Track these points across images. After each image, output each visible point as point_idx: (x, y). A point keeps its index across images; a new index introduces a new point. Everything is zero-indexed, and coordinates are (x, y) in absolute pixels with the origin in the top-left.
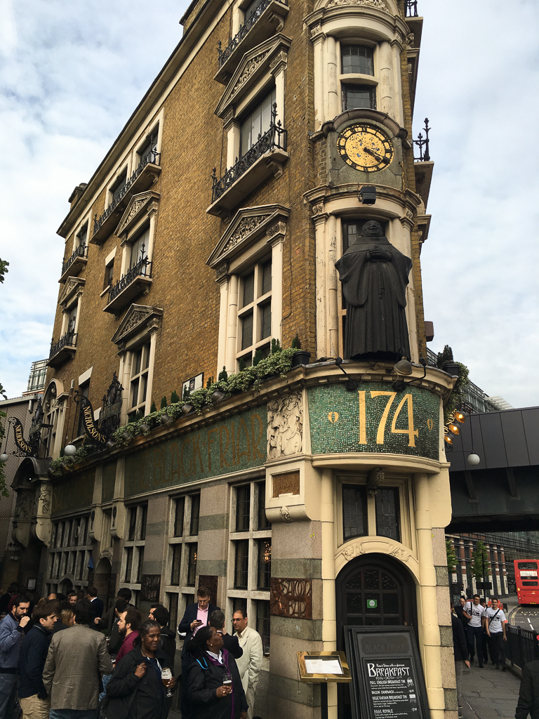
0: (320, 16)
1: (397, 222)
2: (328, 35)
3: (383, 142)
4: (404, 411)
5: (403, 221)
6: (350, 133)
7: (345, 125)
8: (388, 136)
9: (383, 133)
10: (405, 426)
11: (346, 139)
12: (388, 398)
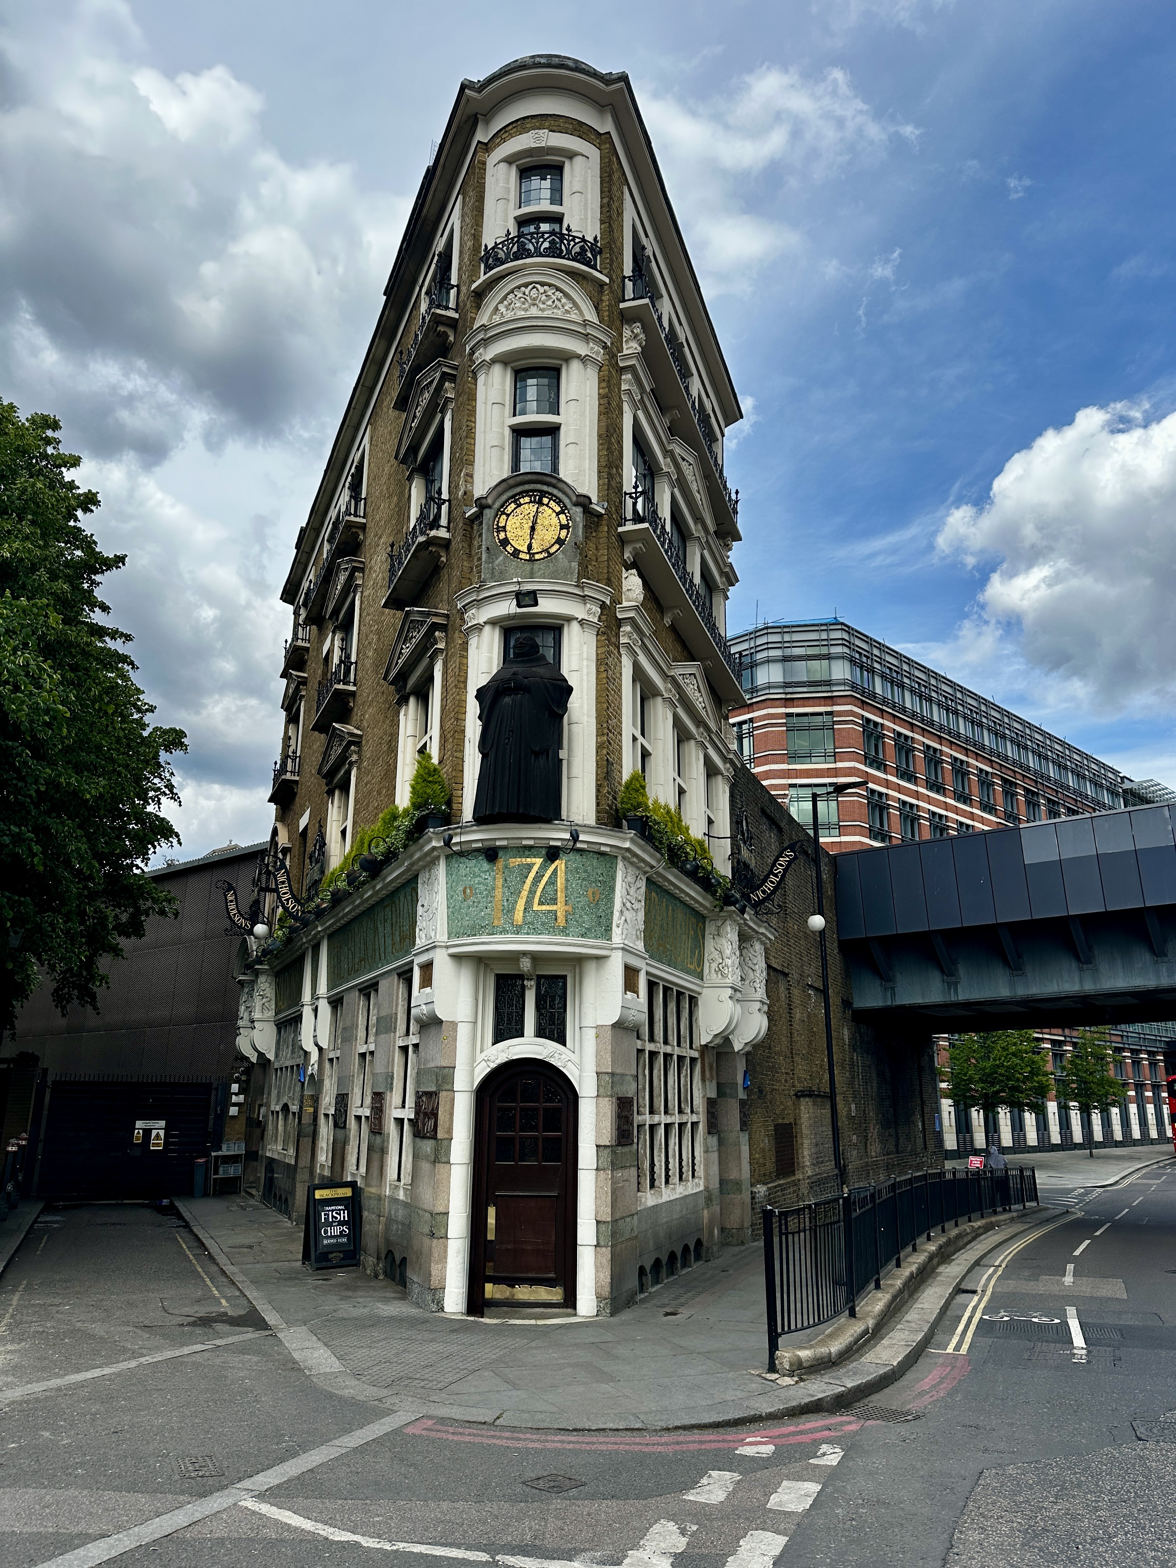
0: (481, 336)
1: (575, 625)
2: (494, 361)
3: (558, 514)
4: (552, 881)
5: (582, 622)
6: (513, 506)
7: (504, 497)
8: (565, 506)
9: (559, 502)
10: (554, 901)
11: (508, 515)
12: (530, 867)
